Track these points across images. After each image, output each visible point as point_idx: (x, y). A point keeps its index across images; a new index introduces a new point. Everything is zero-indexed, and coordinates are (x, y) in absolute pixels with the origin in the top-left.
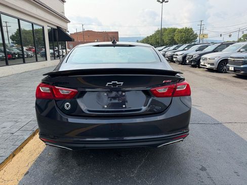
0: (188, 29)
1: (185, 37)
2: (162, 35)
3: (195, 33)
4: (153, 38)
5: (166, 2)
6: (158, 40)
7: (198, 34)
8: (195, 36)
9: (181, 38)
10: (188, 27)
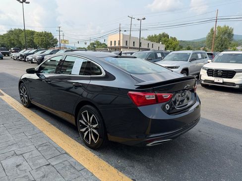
0: (48, 34)
1: (45, 41)
2: (18, 36)
3: (55, 38)
4: (5, 39)
5: (27, 3)
6: (13, 41)
7: (58, 39)
8: (55, 41)
9: (42, 41)
10: (47, 32)
